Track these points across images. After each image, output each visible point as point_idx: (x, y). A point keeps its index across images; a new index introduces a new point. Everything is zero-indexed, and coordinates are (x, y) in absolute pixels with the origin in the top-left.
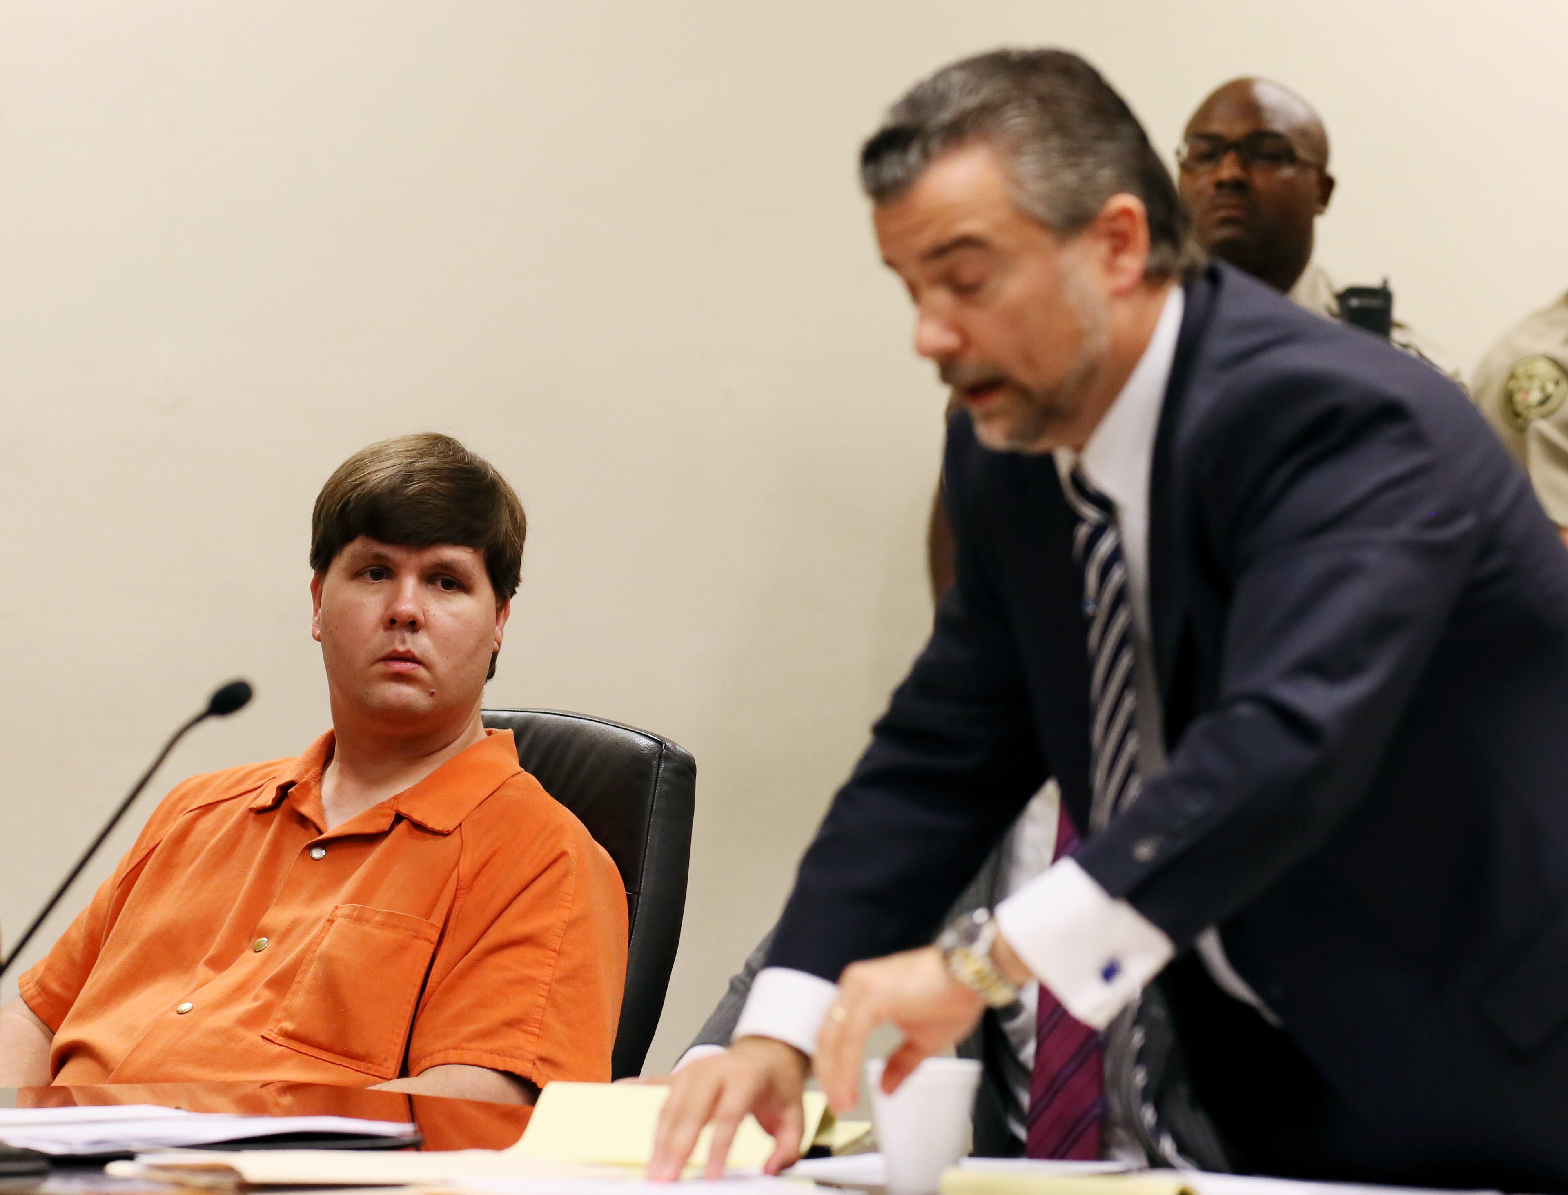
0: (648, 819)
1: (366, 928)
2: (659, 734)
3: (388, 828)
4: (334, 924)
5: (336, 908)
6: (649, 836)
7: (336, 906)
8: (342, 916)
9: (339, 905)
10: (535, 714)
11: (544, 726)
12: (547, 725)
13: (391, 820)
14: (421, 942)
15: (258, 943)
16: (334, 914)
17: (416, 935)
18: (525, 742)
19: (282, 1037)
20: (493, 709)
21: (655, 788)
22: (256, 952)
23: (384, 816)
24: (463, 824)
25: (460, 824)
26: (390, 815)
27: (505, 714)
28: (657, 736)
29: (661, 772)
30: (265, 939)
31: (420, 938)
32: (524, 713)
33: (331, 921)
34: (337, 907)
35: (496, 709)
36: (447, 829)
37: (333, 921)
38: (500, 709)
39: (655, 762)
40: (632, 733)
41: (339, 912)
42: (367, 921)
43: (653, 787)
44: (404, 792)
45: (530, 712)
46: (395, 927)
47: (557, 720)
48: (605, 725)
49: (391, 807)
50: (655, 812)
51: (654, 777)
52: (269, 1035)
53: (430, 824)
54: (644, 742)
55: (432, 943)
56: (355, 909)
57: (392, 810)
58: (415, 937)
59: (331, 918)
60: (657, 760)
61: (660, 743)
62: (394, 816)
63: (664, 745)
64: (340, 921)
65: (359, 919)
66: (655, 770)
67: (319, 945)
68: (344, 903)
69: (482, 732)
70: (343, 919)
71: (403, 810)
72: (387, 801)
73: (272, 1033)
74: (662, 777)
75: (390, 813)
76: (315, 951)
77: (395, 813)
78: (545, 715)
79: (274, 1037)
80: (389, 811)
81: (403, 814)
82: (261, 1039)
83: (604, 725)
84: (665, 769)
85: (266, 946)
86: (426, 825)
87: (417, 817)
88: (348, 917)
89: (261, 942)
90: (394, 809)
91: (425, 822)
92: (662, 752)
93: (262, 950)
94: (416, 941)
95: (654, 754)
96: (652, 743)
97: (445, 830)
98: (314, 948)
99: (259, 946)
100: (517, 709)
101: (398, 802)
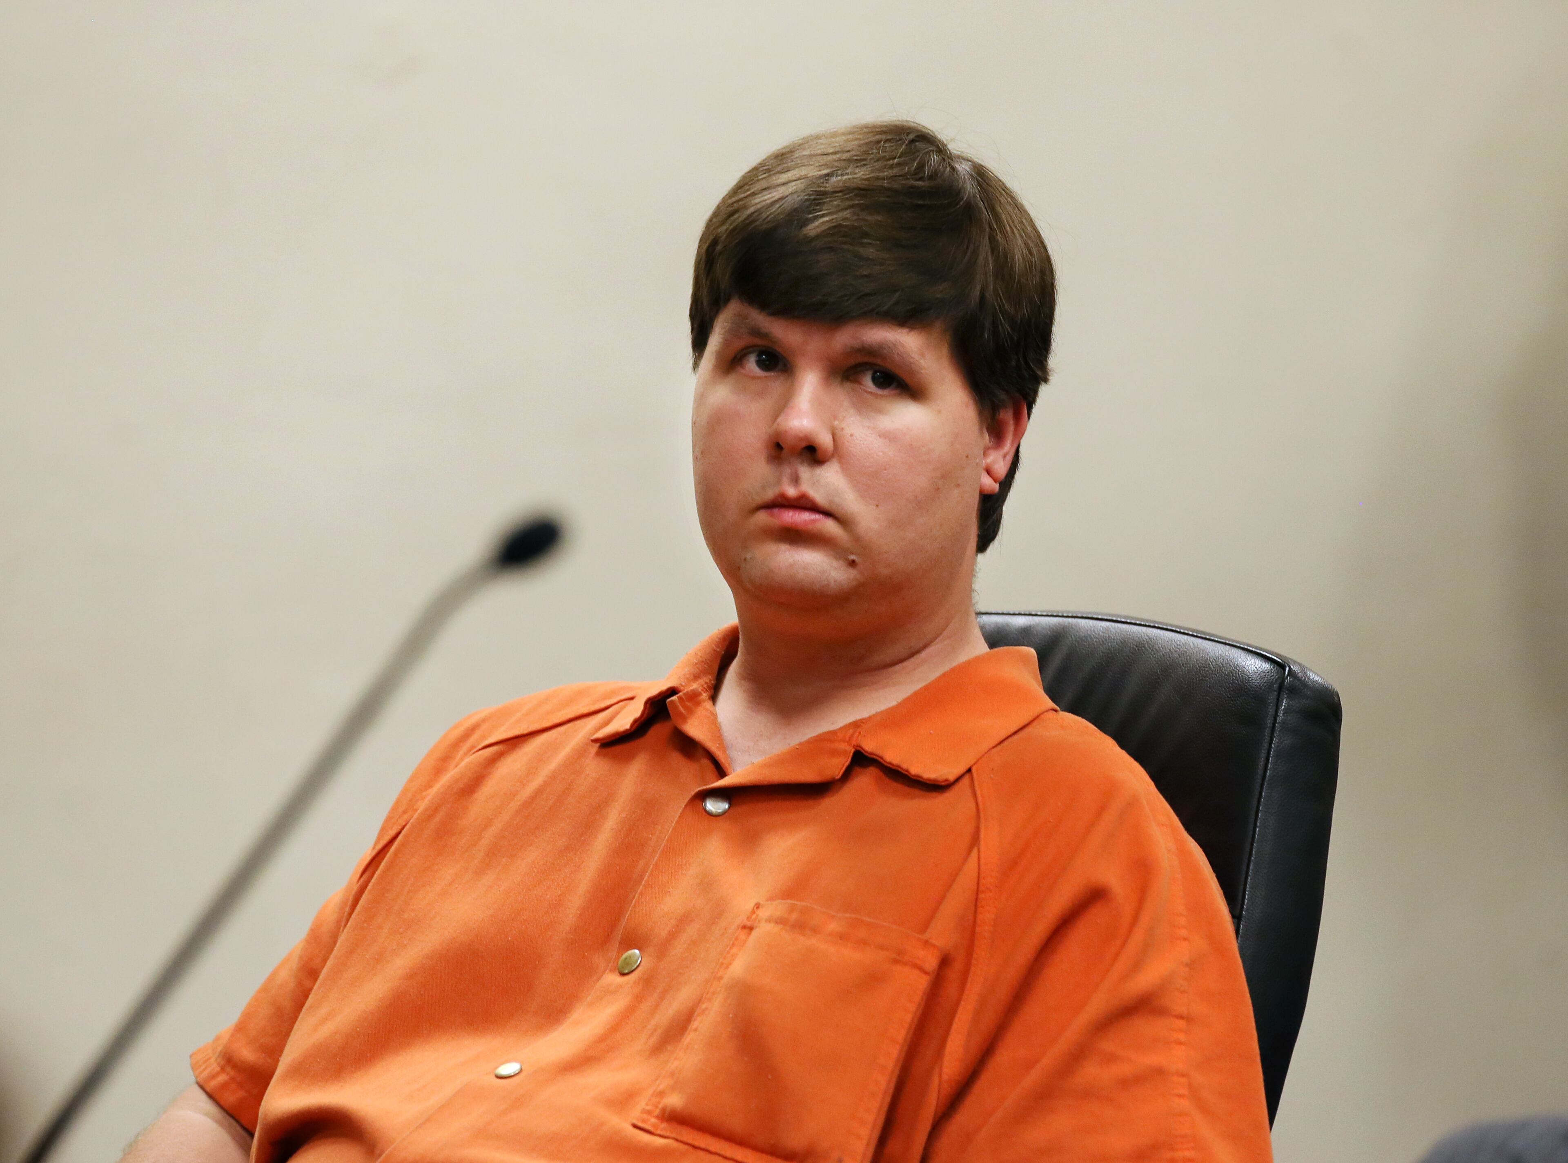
0: (1257, 793)
1: (814, 942)
2: (1277, 651)
3: (840, 775)
4: (755, 933)
5: (758, 908)
6: (1259, 821)
7: (756, 904)
8: (769, 920)
9: (762, 903)
10: (1070, 620)
11: (1084, 640)
12: (1091, 638)
13: (844, 761)
14: (907, 970)
15: (626, 959)
16: (754, 916)
17: (898, 958)
18: (1056, 660)
19: (666, 1121)
20: (1000, 612)
21: (1272, 740)
22: (623, 974)
23: (834, 753)
24: (974, 770)
25: (969, 770)
26: (845, 752)
27: (1020, 622)
28: (1277, 655)
29: (1281, 714)
30: (637, 952)
31: (905, 964)
32: (1052, 618)
33: (749, 929)
34: (758, 906)
35: (1005, 612)
36: (944, 778)
37: (751, 929)
38: (1011, 612)
39: (1272, 697)
40: (1234, 650)
41: (763, 913)
42: (815, 930)
43: (1267, 739)
44: (870, 718)
45: (1063, 616)
46: (863, 943)
47: (1108, 629)
48: (1189, 637)
49: (847, 739)
50: (1269, 780)
51: (1269, 722)
52: (644, 1121)
53: (916, 769)
54: (1253, 666)
55: (926, 973)
56: (792, 909)
57: (850, 745)
58: (896, 962)
59: (749, 924)
60: (1276, 693)
61: (1280, 665)
62: (851, 754)
63: (1287, 669)
64: (765, 929)
65: (800, 926)
66: (1271, 711)
67: (727, 967)
68: (771, 899)
69: (982, 647)
70: (772, 925)
71: (869, 746)
72: (841, 729)
73: (649, 1117)
74: (1283, 722)
75: (846, 751)
76: (721, 978)
77: (853, 750)
78: (1087, 621)
79: (654, 1125)
80: (843, 746)
81: (866, 752)
82: (631, 1129)
83: (1186, 637)
84: (1286, 711)
85: (639, 962)
86: (907, 771)
87: (892, 757)
88: (780, 921)
89: (630, 957)
90: (854, 743)
91: (905, 766)
92: (1283, 681)
93: (632, 971)
94: (897, 968)
95: (1270, 684)
96: (1266, 666)
97: (941, 778)
98: (720, 974)
99: (628, 964)
100: (1041, 611)
101: (860, 733)
